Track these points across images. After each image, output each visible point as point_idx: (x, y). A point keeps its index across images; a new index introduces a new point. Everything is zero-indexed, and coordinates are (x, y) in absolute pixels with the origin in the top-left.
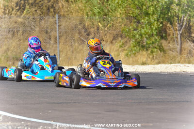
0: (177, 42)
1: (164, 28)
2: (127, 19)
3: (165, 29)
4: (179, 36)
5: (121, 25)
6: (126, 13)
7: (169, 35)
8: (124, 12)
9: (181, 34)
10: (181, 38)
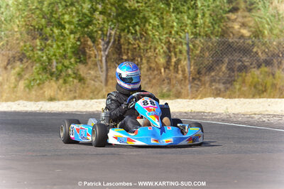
0: (101, 68)
1: (82, 46)
2: (28, 34)
3: (84, 48)
4: (104, 58)
5: (19, 43)
6: (26, 25)
7: (90, 57)
8: (24, 23)
9: (107, 56)
10: (106, 61)
